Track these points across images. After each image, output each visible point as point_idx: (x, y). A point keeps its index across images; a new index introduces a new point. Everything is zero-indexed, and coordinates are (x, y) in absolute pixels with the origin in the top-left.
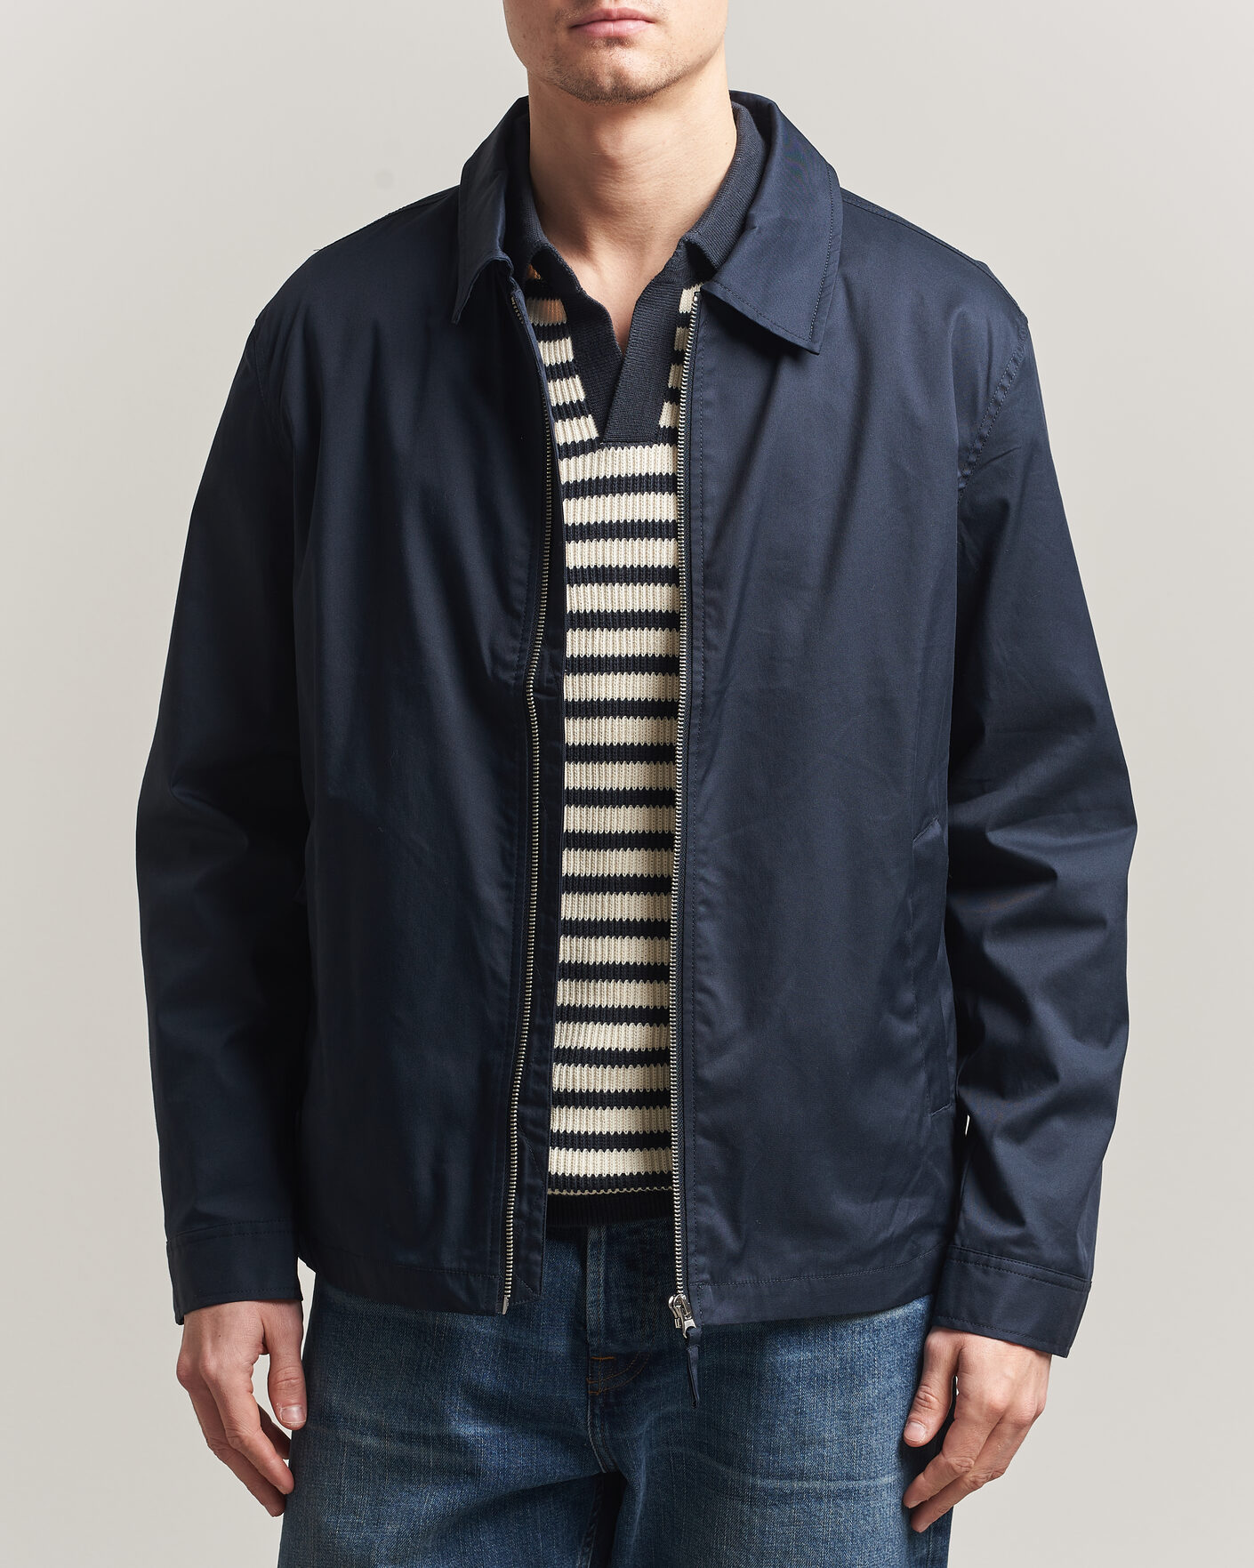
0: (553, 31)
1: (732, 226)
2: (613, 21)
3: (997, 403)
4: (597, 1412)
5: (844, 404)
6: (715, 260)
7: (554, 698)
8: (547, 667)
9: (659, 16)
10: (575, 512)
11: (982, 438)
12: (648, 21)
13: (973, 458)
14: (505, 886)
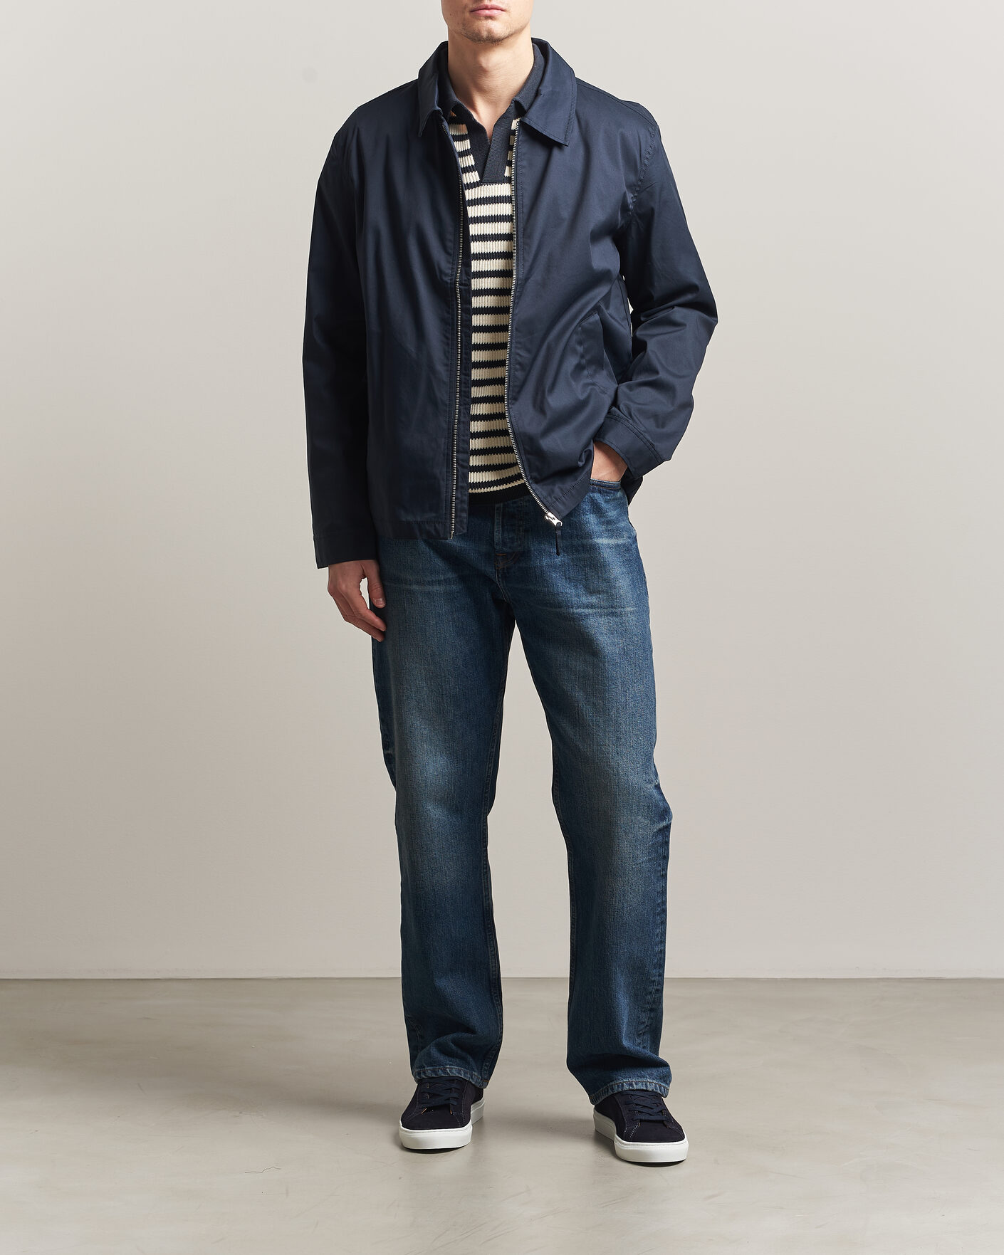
0: (464, 13)
1: (532, 94)
2: (489, 9)
3: (645, 165)
4: (500, 576)
5: (579, 164)
6: (526, 108)
7: (466, 288)
8: (464, 275)
9: (507, 9)
10: (473, 212)
11: (641, 180)
12: (502, 10)
13: (638, 189)
14: (446, 365)
